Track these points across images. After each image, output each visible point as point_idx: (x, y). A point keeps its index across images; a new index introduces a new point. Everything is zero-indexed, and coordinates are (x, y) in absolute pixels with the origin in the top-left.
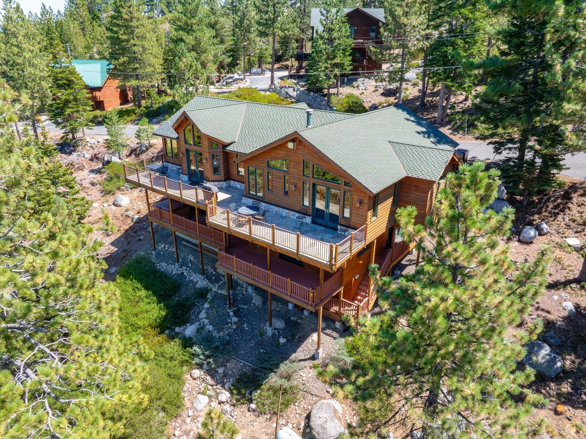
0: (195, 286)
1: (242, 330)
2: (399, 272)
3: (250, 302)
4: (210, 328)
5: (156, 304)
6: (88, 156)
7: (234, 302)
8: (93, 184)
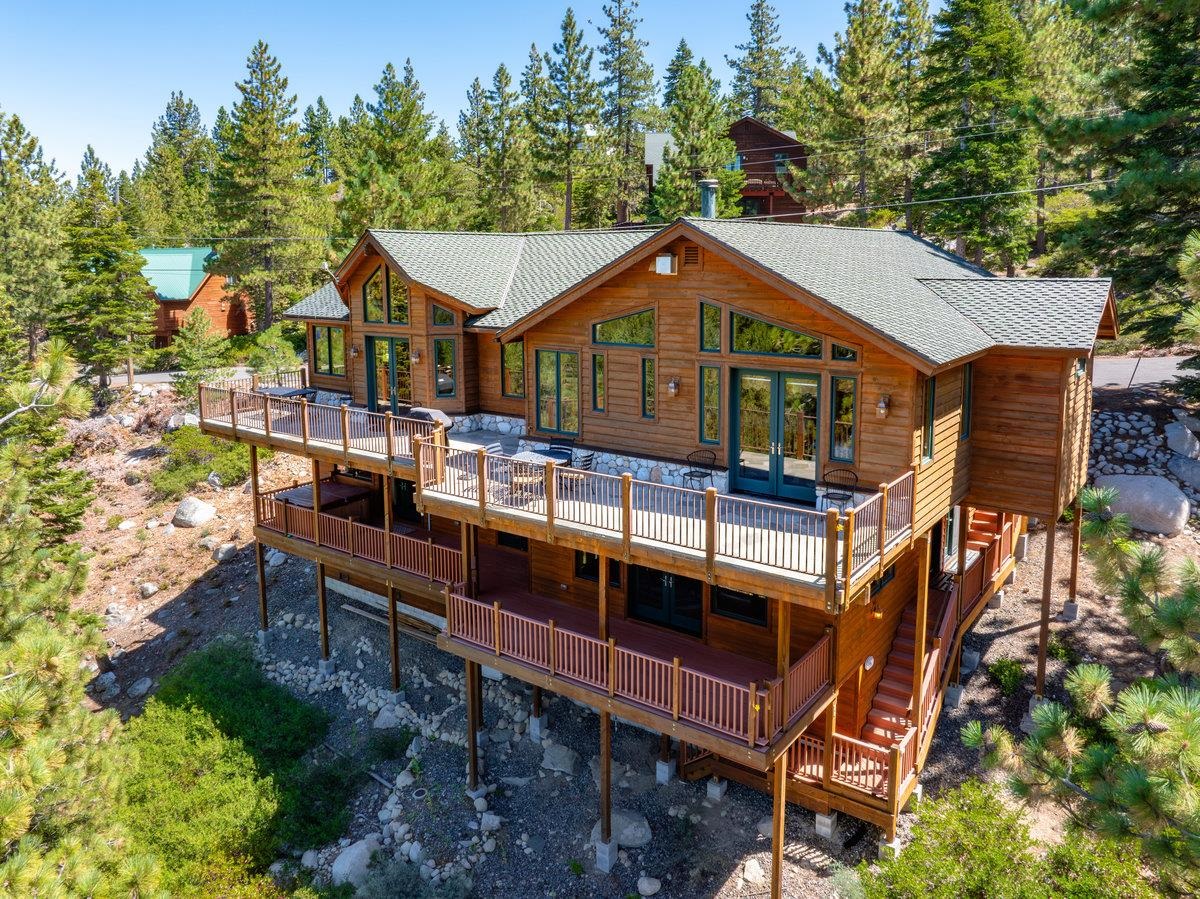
0: (370, 723)
1: (515, 857)
2: (976, 656)
3: (537, 767)
4: (413, 850)
5: (250, 779)
6: (130, 421)
7: (487, 766)
8: (130, 480)
